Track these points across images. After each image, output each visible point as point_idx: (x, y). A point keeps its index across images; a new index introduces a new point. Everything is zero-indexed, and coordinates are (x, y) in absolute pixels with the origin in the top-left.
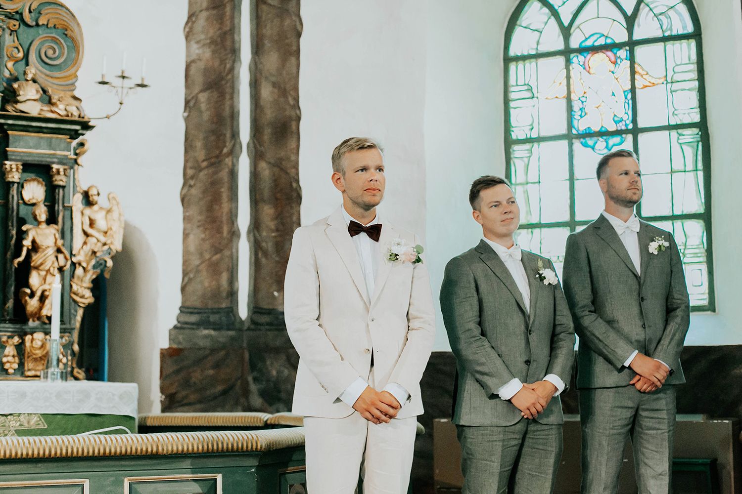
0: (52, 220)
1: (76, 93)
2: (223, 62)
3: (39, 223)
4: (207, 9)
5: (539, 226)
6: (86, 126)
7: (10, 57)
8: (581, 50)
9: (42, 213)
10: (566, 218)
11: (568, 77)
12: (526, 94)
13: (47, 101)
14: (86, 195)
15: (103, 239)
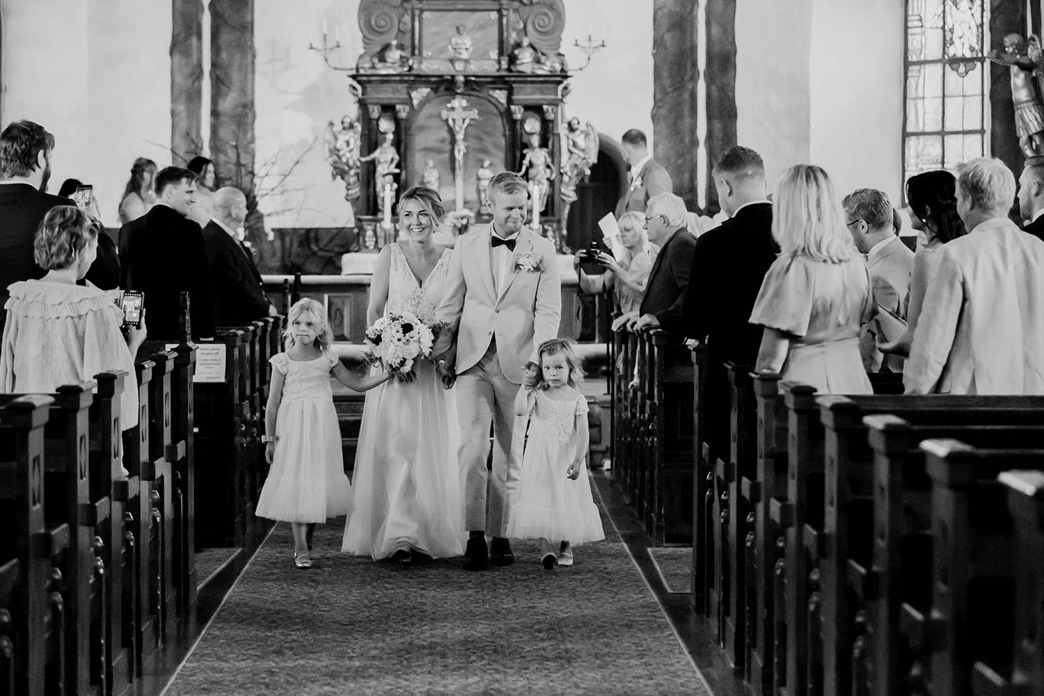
1: (561, 51)
2: (683, 6)
3: (533, 148)
5: (923, 134)
6: (566, 77)
7: (514, 29)
9: (535, 140)
10: (939, 128)
11: (944, 12)
12: (919, 24)
13: (538, 61)
14: (570, 124)
15: (582, 155)
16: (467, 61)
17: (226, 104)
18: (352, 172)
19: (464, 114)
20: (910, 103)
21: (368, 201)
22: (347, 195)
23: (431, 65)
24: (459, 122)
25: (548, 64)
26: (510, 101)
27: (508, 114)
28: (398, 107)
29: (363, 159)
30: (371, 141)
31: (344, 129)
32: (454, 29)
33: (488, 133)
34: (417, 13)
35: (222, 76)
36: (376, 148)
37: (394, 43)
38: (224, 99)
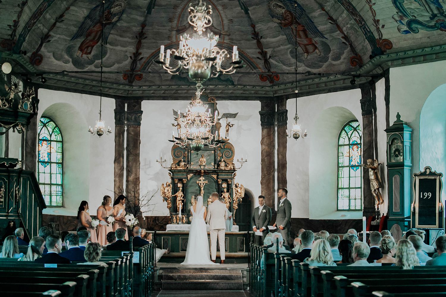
0: (228, 191)
1: (233, 163)
2: (271, 149)
3: (225, 192)
4: (267, 136)
5: (343, 188)
6: (235, 171)
7: (219, 156)
8: (352, 145)
9: (225, 190)
10: (348, 187)
11: (349, 151)
12: (342, 155)
13: (226, 166)
14: (236, 185)
15: (240, 195)
16: (204, 166)
17: (131, 178)
18: (169, 200)
19: (204, 182)
20: (340, 179)
21: (174, 208)
22: (168, 206)
23: (194, 167)
24: (202, 184)
25: (229, 167)
26: (218, 178)
27: (217, 182)
28: (183, 179)
29: (173, 196)
30: (175, 190)
31: (167, 186)
32: (201, 156)
33: (211, 188)
34: (189, 151)
35: (130, 170)
36: (177, 192)
37: (182, 160)
38: (130, 176)
